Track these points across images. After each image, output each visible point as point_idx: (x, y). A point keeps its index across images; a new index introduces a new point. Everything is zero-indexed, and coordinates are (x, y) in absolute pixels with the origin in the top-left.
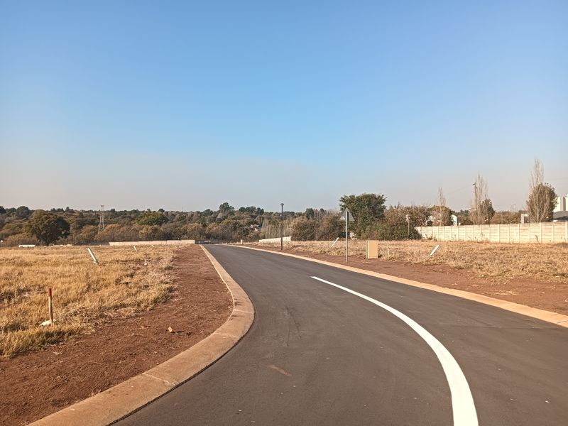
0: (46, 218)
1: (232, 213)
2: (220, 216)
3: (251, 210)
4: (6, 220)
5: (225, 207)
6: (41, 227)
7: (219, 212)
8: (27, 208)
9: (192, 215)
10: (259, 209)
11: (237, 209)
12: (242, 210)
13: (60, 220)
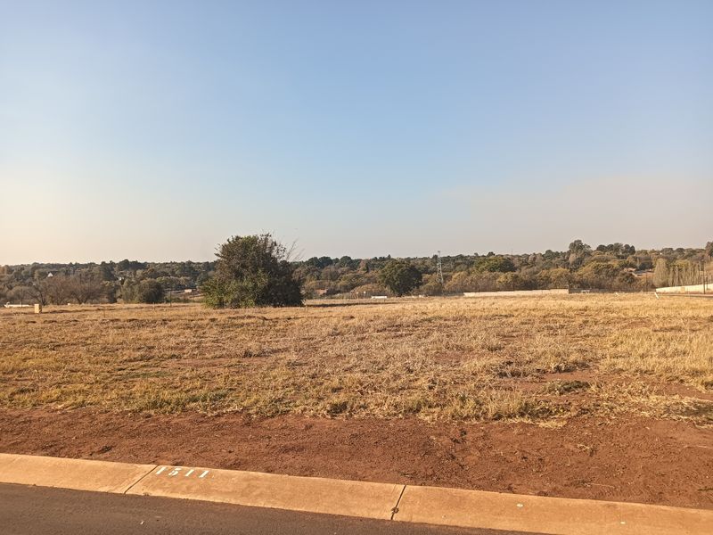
0: (399, 267)
1: (589, 254)
2: (572, 258)
3: (614, 248)
4: (340, 272)
5: (577, 246)
6: (395, 277)
7: (569, 253)
8: (349, 258)
9: (535, 259)
10: (627, 246)
11: (594, 248)
12: (601, 248)
13: (412, 269)
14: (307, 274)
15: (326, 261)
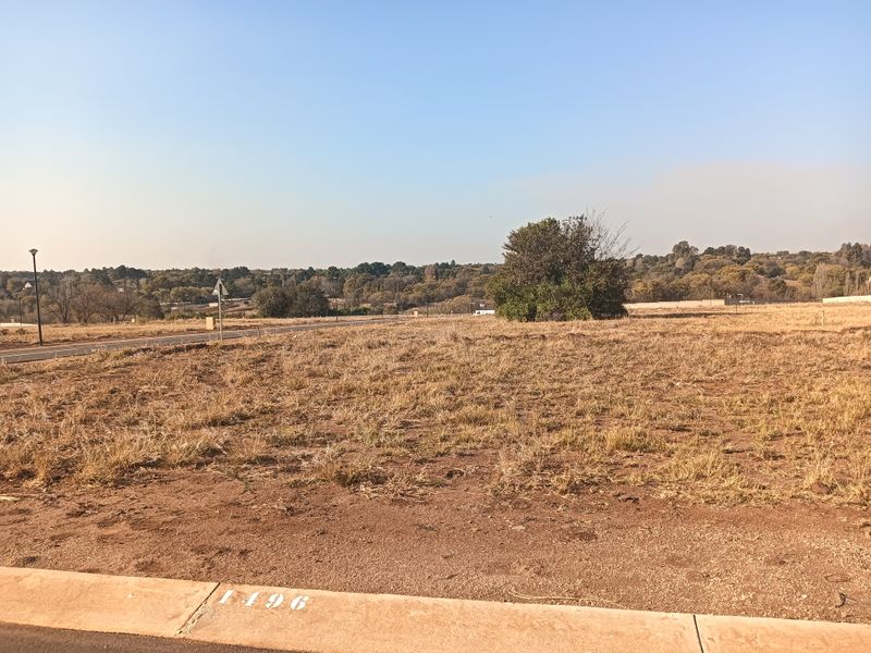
14: (364, 283)
15: (379, 269)
